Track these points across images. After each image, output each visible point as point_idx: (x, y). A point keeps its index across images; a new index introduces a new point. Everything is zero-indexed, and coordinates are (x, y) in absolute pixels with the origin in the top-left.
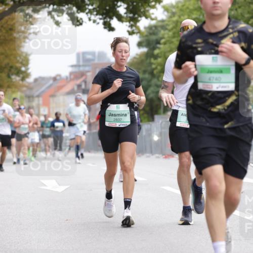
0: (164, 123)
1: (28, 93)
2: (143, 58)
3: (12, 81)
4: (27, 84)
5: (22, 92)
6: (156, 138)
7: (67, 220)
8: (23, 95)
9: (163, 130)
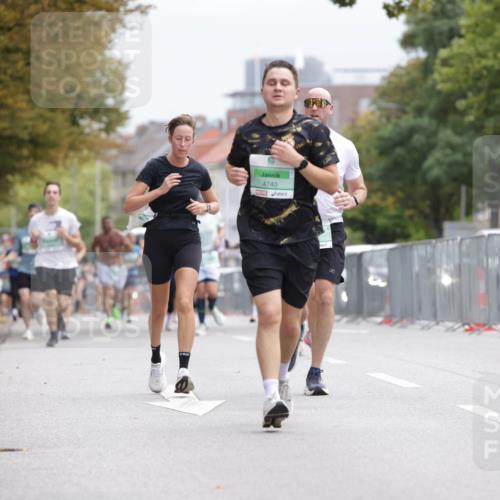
0: (468, 241)
1: (121, 162)
2: (416, 74)
3: (82, 133)
4: (119, 141)
5: (107, 160)
6: (446, 280)
7: (218, 487)
8: (108, 167)
9: (465, 260)
